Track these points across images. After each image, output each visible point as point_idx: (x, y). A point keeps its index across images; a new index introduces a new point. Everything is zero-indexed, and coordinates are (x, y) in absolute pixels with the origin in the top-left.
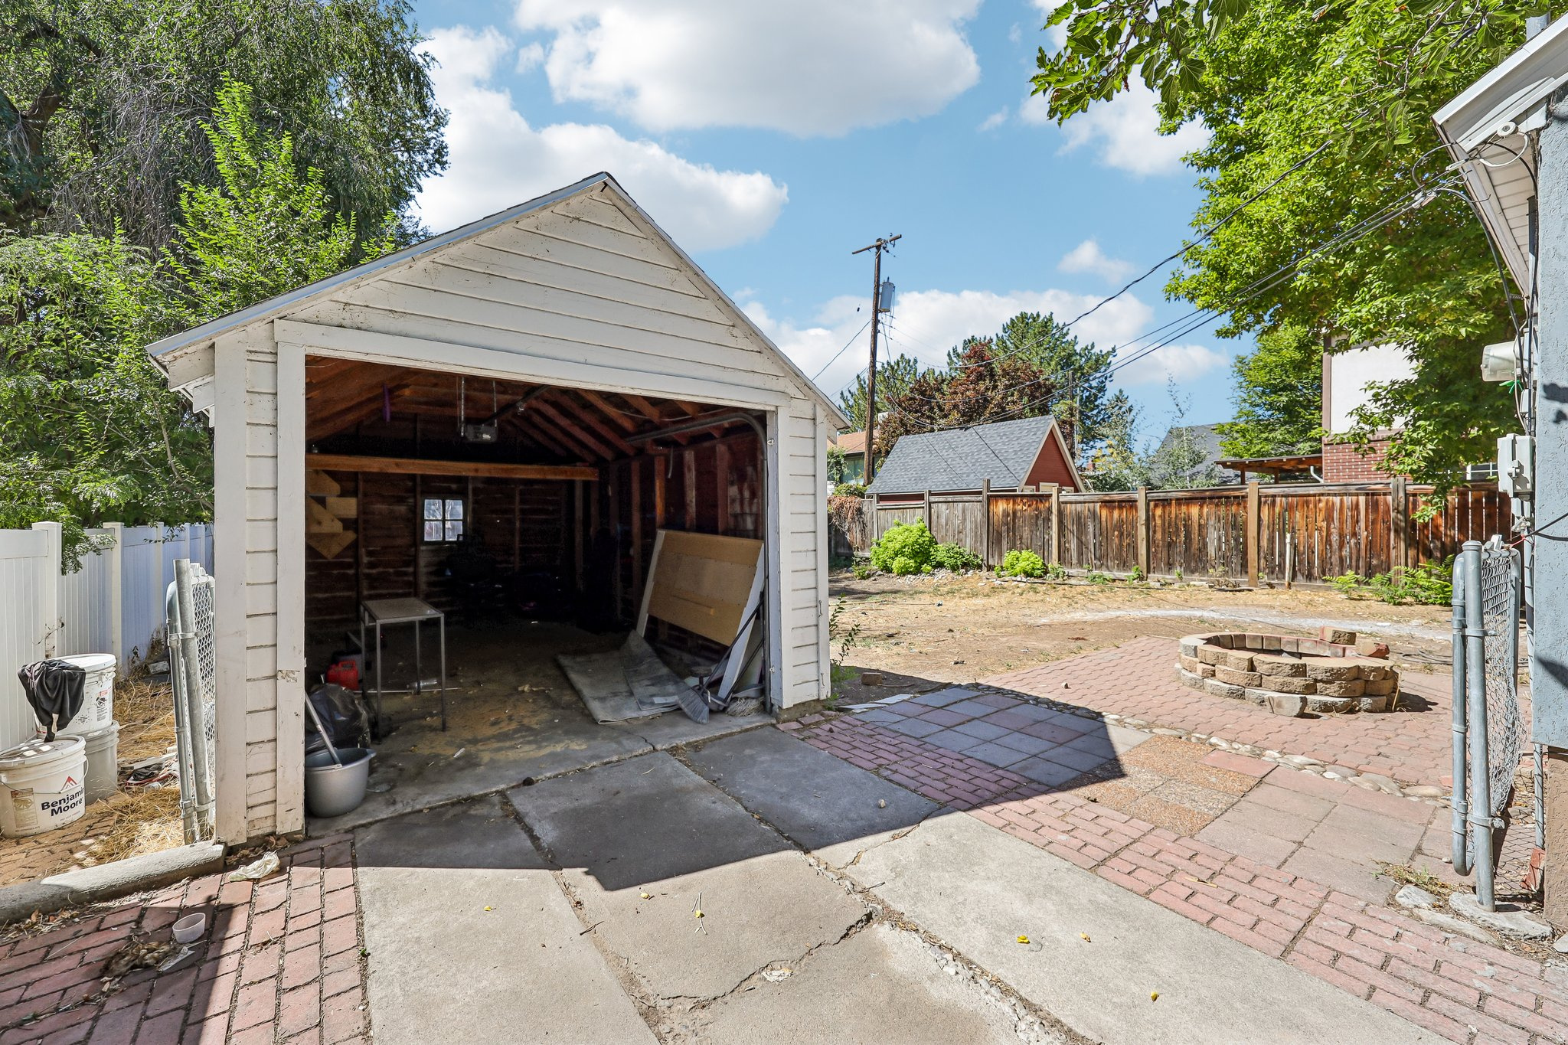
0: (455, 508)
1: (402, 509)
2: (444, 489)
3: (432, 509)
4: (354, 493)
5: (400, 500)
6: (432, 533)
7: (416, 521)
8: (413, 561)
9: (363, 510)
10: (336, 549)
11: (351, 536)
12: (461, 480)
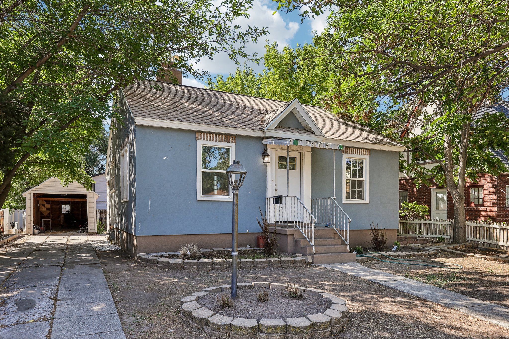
0: (68, 206)
1: (58, 207)
2: (66, 203)
3: (64, 206)
4: (49, 204)
5: (58, 205)
6: (64, 211)
7: (61, 209)
8: (60, 216)
9: (51, 206)
10: (47, 214)
11: (49, 211)
12: (69, 202)
